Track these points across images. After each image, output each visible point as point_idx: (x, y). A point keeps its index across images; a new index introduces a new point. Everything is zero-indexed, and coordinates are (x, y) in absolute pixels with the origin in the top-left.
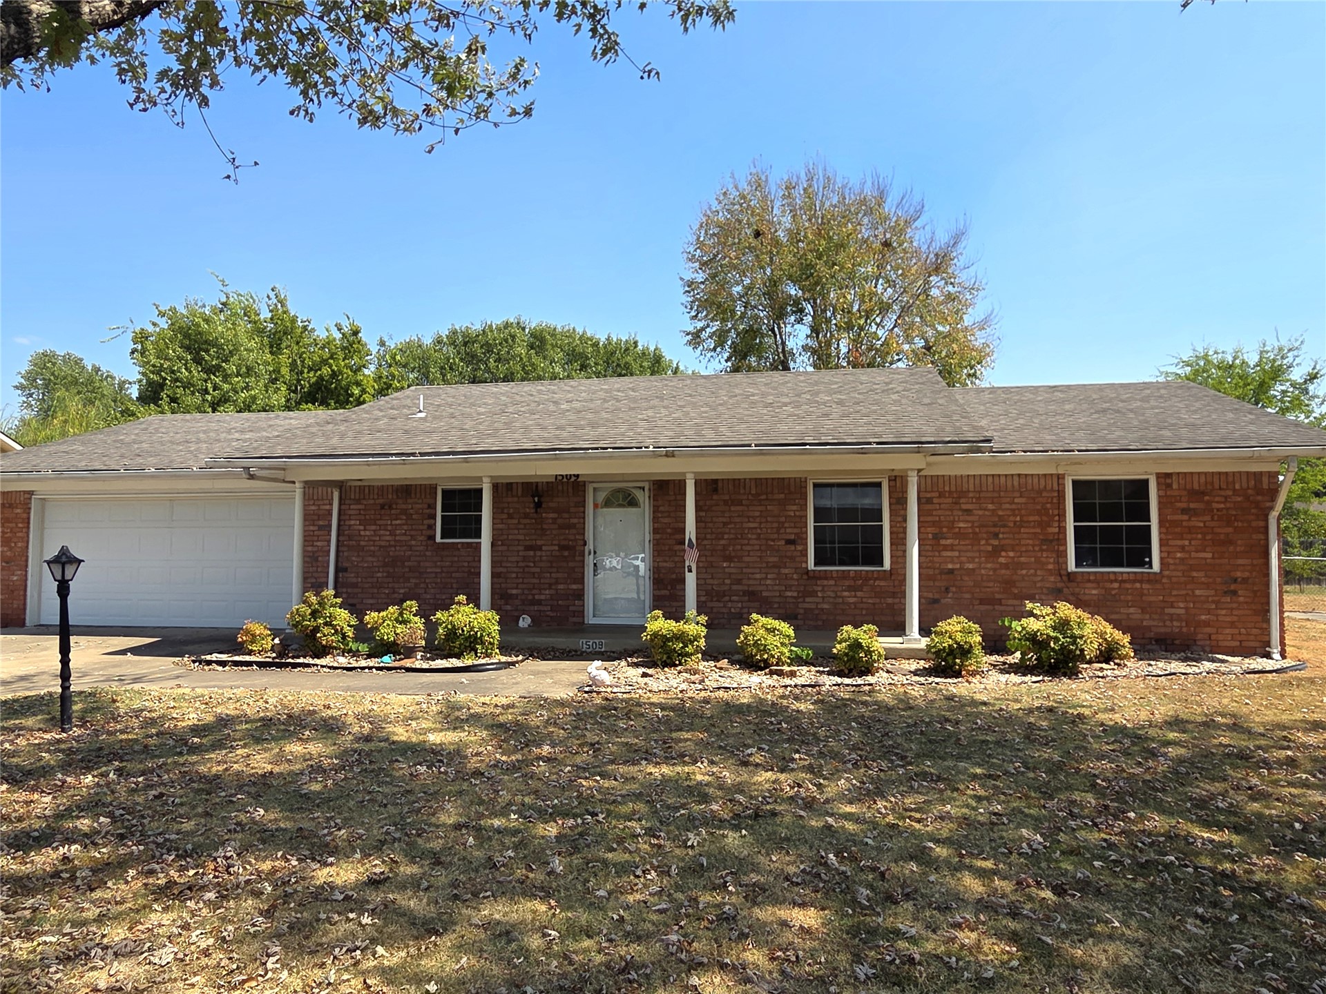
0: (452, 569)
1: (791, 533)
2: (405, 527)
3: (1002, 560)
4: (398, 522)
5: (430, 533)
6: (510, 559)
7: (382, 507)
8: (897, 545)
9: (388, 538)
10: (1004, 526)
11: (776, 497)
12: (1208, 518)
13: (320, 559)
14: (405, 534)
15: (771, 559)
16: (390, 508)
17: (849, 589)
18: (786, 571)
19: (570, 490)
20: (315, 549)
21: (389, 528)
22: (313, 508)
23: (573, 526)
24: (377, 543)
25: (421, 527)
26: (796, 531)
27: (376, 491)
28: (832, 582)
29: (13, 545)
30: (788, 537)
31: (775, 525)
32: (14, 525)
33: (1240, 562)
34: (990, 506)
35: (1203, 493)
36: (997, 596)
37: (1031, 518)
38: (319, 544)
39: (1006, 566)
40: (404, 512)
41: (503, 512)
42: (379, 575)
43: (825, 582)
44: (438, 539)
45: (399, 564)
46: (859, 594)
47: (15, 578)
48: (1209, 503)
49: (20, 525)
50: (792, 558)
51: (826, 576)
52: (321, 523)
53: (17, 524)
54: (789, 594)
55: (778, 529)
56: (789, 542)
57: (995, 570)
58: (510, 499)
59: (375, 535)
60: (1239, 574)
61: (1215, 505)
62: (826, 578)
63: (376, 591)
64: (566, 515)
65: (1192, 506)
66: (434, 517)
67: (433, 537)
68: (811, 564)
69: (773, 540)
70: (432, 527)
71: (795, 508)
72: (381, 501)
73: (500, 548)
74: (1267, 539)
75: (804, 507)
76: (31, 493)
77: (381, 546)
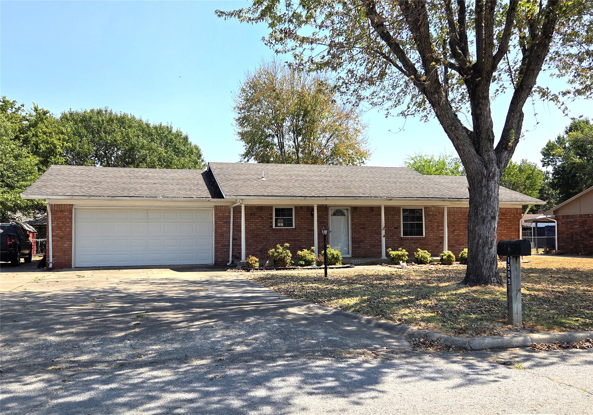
0: (280, 238)
1: (396, 225)
2: (261, 223)
3: (455, 233)
4: (257, 221)
5: (270, 225)
6: (302, 234)
7: (251, 215)
8: (427, 229)
9: (254, 227)
10: (456, 223)
11: (391, 213)
12: (506, 221)
13: (225, 235)
14: (261, 225)
15: (390, 234)
16: (255, 215)
17: (414, 243)
18: (395, 238)
19: (324, 209)
20: (222, 231)
21: (254, 223)
22: (221, 214)
23: (325, 222)
24: (250, 229)
25: (267, 223)
26: (397, 224)
27: (248, 208)
28: (408, 241)
29: (64, 230)
30: (395, 226)
31: (391, 222)
32: (64, 220)
33: (513, 233)
34: (452, 217)
35: (505, 214)
36: (454, 245)
37: (463, 221)
38: (224, 229)
39: (456, 235)
40: (260, 217)
41: (299, 217)
42: (250, 241)
43: (406, 241)
44: (274, 227)
45: (259, 237)
46: (416, 245)
47: (66, 245)
48: (506, 216)
49: (68, 220)
50: (397, 233)
51: (407, 239)
52: (224, 221)
53: (66, 220)
54: (396, 245)
55: (392, 224)
56: (395, 228)
57: (453, 237)
58: (302, 213)
59: (248, 226)
60: (512, 237)
61: (508, 217)
62: (407, 240)
63: (249, 247)
64: (322, 219)
65: (502, 217)
66: (272, 219)
67: (272, 226)
68: (402, 236)
69: (391, 227)
70: (272, 223)
71: (397, 217)
72: (250, 212)
73: (298, 231)
74: (519, 227)
75: (400, 217)
76: (72, 205)
77: (251, 230)
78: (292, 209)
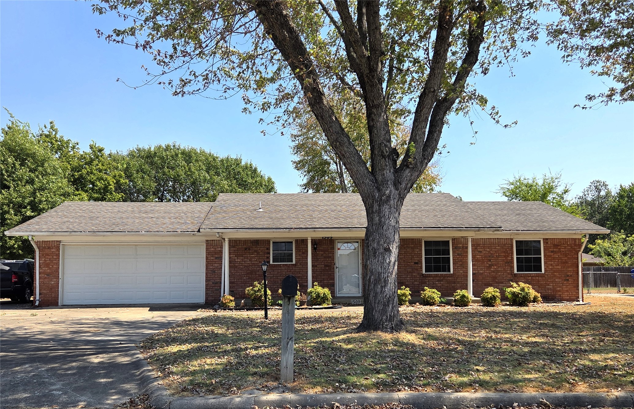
0: (278, 275)
1: (416, 260)
2: (256, 258)
3: (492, 269)
4: (253, 256)
5: (267, 260)
6: (303, 271)
7: (246, 249)
8: (455, 264)
9: (249, 262)
10: (493, 257)
11: (410, 246)
12: (560, 254)
13: (216, 271)
14: (256, 261)
15: (409, 270)
16: (249, 249)
17: (438, 281)
18: (415, 274)
19: (329, 243)
20: (214, 267)
21: (249, 258)
22: (213, 249)
23: (330, 257)
24: (244, 265)
25: (264, 258)
26: (418, 259)
27: (242, 242)
28: (432, 278)
29: (51, 267)
30: (415, 261)
31: (410, 257)
32: (51, 257)
33: (570, 269)
34: (488, 250)
35: (558, 246)
36: (491, 283)
37: (502, 254)
38: (215, 265)
39: (494, 272)
40: (256, 251)
41: (300, 252)
42: (244, 278)
43: (429, 278)
44: (271, 262)
45: (254, 273)
46: (442, 283)
47: (53, 283)
48: (560, 248)
49: (55, 257)
50: (417, 269)
51: (430, 276)
52: (216, 256)
53: (53, 256)
54: (416, 283)
55: (412, 258)
56: (416, 263)
57: (490, 273)
58: (303, 246)
59: (242, 261)
60: (569, 274)
61: (562, 250)
62: (430, 277)
63: (243, 285)
64: (327, 253)
65: (554, 250)
66: (269, 253)
67: (269, 262)
68: (424, 272)
69: (409, 263)
70: (269, 258)
71: (417, 250)
72: (245, 246)
73: (299, 266)
74: (578, 261)
75: (421, 250)
76: (60, 242)
77: (245, 266)
78: (292, 242)
